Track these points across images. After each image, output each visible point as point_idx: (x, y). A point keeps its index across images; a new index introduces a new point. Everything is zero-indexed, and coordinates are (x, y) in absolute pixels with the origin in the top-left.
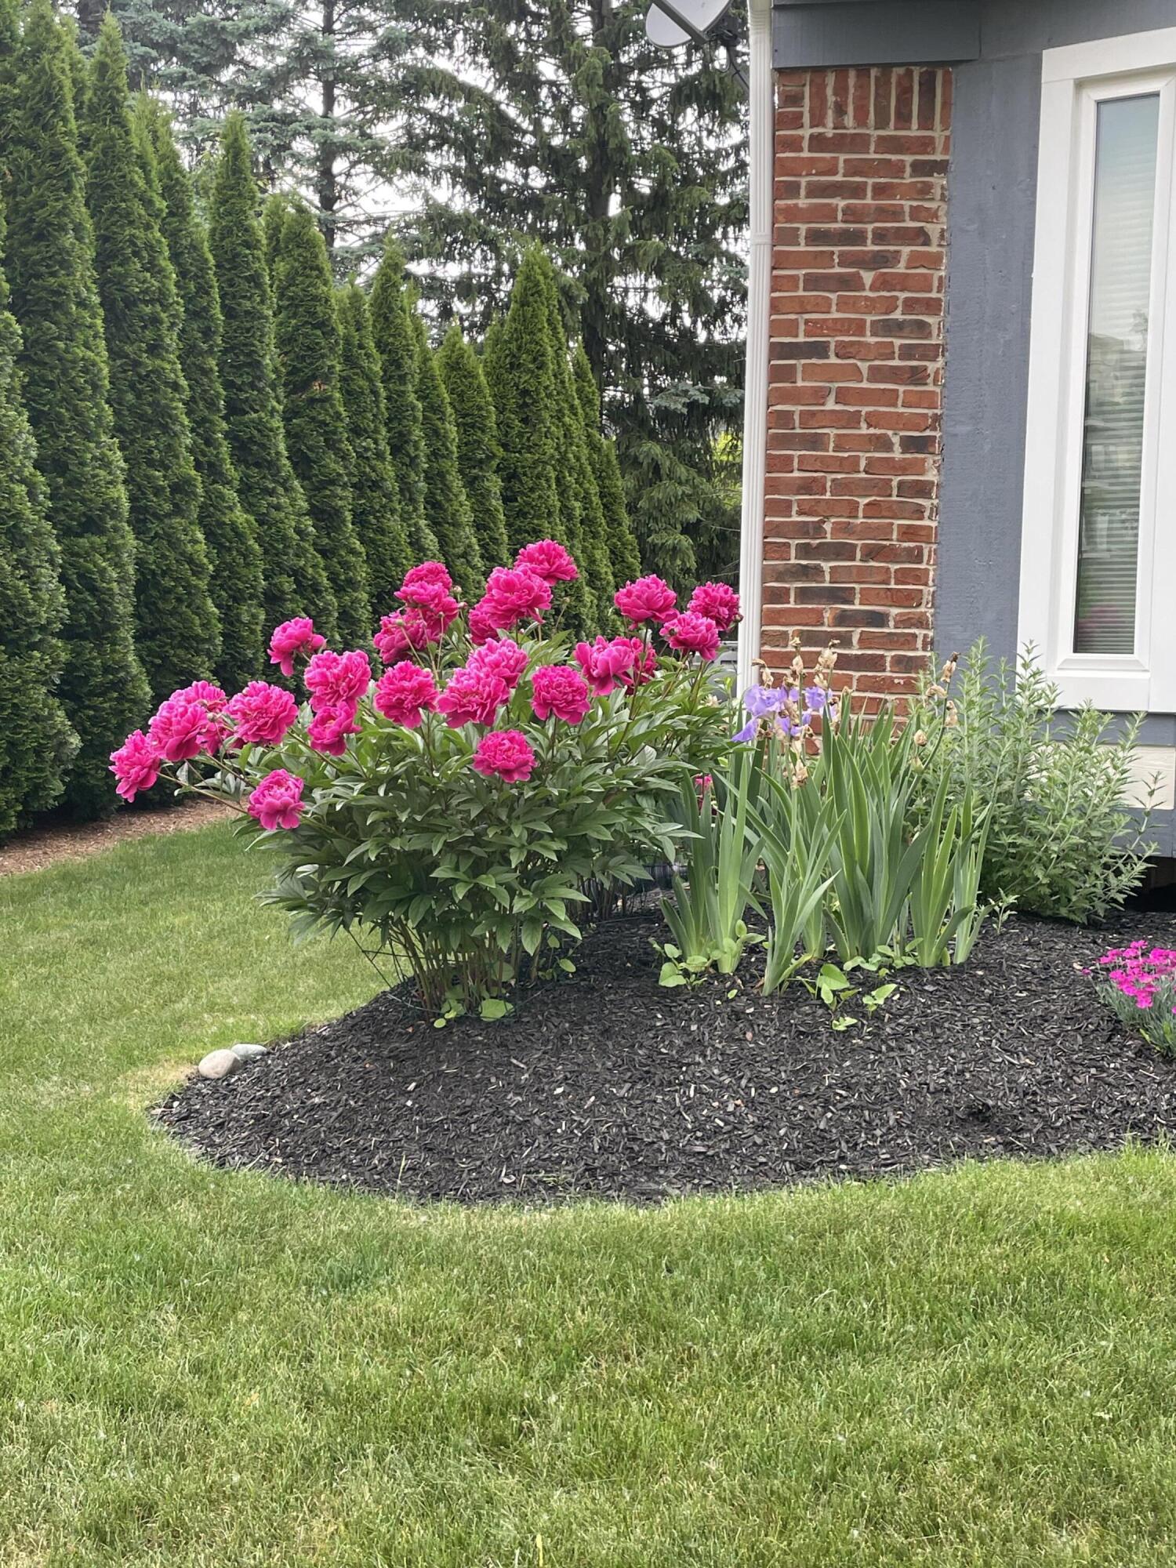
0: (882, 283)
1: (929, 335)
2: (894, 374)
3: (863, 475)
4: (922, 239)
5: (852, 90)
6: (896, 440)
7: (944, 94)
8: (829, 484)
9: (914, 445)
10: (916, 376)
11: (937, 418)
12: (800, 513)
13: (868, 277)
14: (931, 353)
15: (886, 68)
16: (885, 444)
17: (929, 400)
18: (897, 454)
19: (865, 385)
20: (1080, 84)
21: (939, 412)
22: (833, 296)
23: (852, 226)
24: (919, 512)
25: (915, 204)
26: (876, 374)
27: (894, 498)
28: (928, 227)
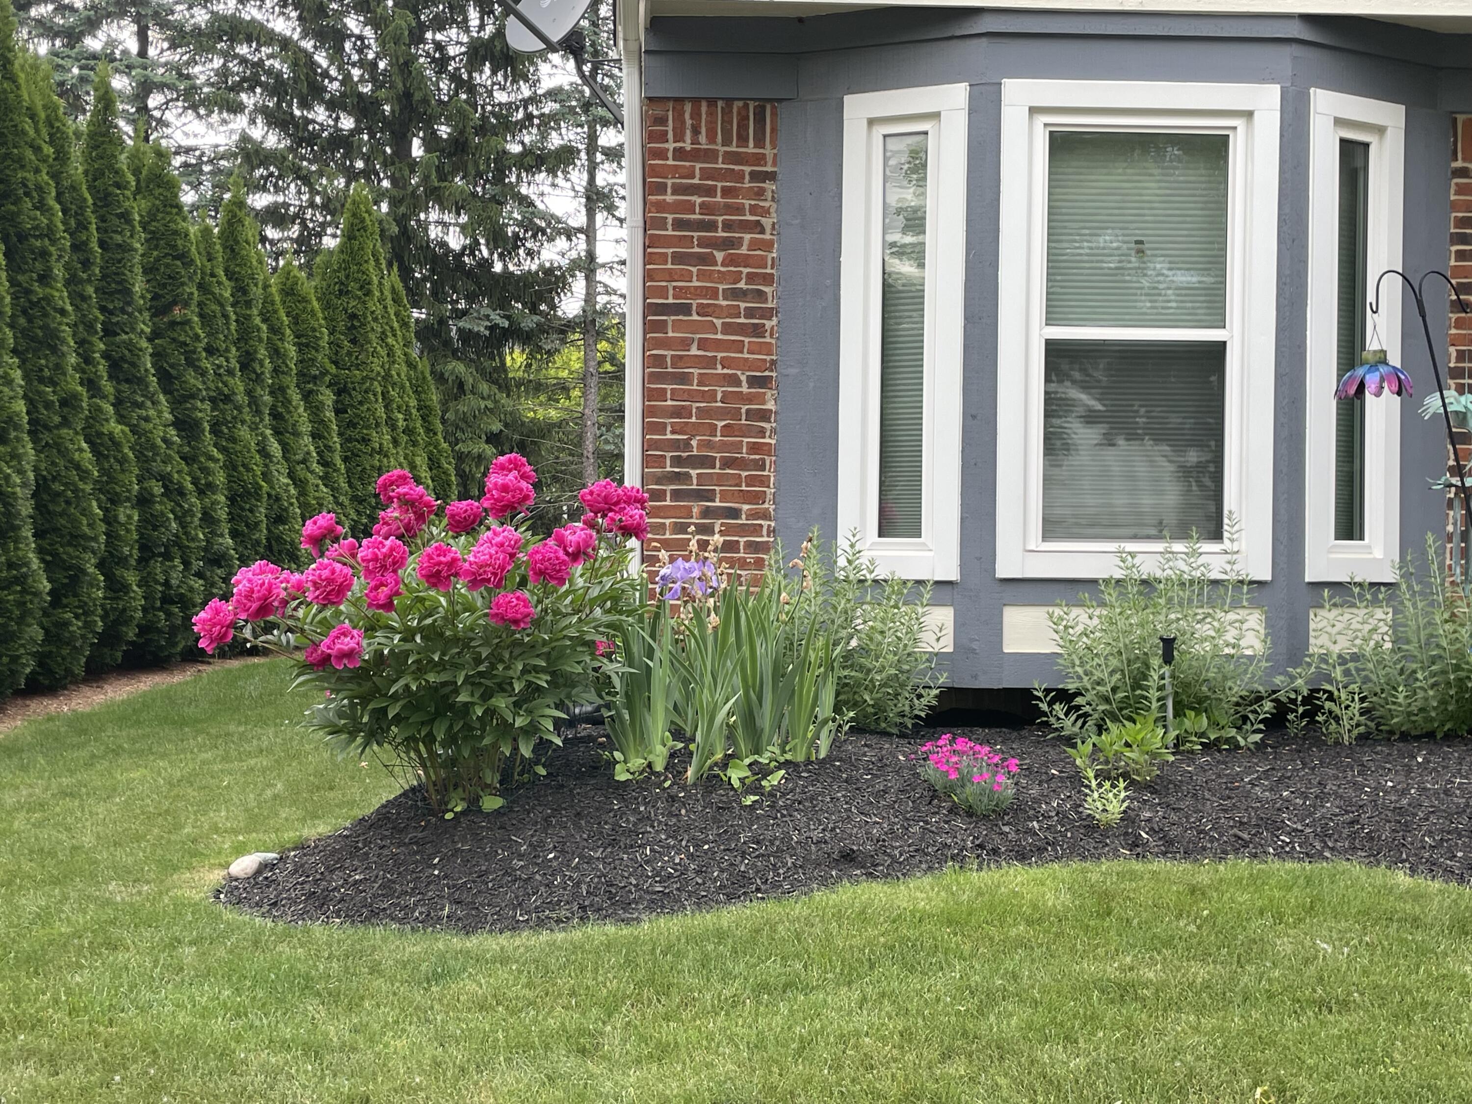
0: (730, 261)
1: (766, 301)
2: (741, 329)
3: (720, 404)
4: (759, 229)
5: (704, 116)
6: (743, 378)
7: (772, 121)
8: (694, 410)
9: (761, 382)
10: (758, 331)
11: (773, 362)
12: (673, 432)
13: (719, 256)
14: (768, 314)
15: (729, 101)
16: (734, 381)
17: (767, 349)
18: (745, 389)
19: (719, 336)
20: (871, 122)
21: (774, 358)
22: (694, 270)
23: (707, 217)
24: (762, 433)
25: (753, 202)
26: (728, 328)
27: (743, 422)
28: (763, 220)
